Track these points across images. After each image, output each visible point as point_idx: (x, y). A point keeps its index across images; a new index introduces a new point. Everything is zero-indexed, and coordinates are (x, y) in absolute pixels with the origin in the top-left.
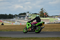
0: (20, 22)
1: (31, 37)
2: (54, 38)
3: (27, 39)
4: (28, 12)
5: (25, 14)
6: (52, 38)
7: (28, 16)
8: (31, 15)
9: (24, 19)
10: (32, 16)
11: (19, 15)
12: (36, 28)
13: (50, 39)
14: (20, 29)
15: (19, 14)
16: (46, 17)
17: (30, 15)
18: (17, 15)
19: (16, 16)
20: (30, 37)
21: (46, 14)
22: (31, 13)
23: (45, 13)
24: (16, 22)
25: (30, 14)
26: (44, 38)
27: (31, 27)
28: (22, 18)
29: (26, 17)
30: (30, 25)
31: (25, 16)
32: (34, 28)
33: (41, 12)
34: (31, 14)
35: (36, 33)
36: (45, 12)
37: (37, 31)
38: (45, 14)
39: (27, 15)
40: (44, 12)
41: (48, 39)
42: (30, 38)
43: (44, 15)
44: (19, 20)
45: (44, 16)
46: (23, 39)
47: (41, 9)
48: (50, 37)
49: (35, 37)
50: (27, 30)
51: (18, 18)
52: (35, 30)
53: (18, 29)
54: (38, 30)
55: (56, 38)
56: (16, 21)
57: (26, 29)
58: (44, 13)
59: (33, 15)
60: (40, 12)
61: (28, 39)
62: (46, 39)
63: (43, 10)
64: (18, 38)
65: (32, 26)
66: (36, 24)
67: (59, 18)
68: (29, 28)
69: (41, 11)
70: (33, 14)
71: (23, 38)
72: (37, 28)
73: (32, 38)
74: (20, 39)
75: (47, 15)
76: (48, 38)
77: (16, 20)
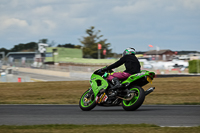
0: (16, 73)
1: (54, 123)
2: (132, 126)
3: (40, 130)
4: (44, 41)
5: (33, 46)
6: (126, 126)
7: (43, 55)
8: (55, 50)
9: (32, 62)
10: (56, 54)
11: (12, 50)
12: (126, 93)
13: (119, 129)
14: (18, 97)
15: (13, 47)
16: (103, 57)
17: (50, 50)
18: (6, 51)
19: (3, 53)
20: (50, 123)
21: (104, 47)
22: (53, 43)
23: (101, 42)
24: (3, 74)
25: (50, 46)
26: (97, 126)
27: (107, 91)
28: (24, 59)
29: (39, 56)
30: (105, 84)
31: (33, 55)
32: (118, 94)
33: (87, 39)
34: (54, 47)
35: (127, 109)
36: (102, 39)
37: (127, 103)
38: (100, 46)
39: (42, 50)
40: (97, 41)
41: (110, 129)
42: (50, 126)
43: (96, 49)
44: (14, 68)
45: (97, 54)
46: (26, 131)
47: (89, 31)
48: (116, 123)
49: (66, 123)
50: (93, 98)
51: (11, 59)
52: (120, 101)
53: (11, 97)
54: (133, 100)
55: (137, 126)
56: (4, 71)
57: (91, 95)
58: (96, 44)
59: (60, 49)
60: (83, 40)
61: (45, 131)
62: (105, 128)
63: (94, 34)
64: (10, 128)
65: (113, 87)
66: (126, 78)
67: (148, 59)
68: (99, 94)
69: (87, 35)
70: (59, 46)
71: (27, 127)
72: (130, 94)
73: (57, 126)
74: (17, 130)
75: (108, 51)
76: (111, 126)
77: (4, 67)
